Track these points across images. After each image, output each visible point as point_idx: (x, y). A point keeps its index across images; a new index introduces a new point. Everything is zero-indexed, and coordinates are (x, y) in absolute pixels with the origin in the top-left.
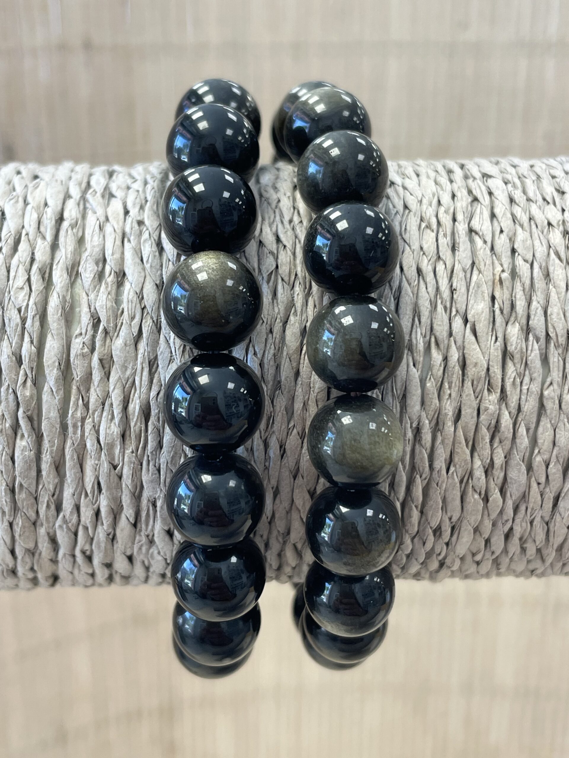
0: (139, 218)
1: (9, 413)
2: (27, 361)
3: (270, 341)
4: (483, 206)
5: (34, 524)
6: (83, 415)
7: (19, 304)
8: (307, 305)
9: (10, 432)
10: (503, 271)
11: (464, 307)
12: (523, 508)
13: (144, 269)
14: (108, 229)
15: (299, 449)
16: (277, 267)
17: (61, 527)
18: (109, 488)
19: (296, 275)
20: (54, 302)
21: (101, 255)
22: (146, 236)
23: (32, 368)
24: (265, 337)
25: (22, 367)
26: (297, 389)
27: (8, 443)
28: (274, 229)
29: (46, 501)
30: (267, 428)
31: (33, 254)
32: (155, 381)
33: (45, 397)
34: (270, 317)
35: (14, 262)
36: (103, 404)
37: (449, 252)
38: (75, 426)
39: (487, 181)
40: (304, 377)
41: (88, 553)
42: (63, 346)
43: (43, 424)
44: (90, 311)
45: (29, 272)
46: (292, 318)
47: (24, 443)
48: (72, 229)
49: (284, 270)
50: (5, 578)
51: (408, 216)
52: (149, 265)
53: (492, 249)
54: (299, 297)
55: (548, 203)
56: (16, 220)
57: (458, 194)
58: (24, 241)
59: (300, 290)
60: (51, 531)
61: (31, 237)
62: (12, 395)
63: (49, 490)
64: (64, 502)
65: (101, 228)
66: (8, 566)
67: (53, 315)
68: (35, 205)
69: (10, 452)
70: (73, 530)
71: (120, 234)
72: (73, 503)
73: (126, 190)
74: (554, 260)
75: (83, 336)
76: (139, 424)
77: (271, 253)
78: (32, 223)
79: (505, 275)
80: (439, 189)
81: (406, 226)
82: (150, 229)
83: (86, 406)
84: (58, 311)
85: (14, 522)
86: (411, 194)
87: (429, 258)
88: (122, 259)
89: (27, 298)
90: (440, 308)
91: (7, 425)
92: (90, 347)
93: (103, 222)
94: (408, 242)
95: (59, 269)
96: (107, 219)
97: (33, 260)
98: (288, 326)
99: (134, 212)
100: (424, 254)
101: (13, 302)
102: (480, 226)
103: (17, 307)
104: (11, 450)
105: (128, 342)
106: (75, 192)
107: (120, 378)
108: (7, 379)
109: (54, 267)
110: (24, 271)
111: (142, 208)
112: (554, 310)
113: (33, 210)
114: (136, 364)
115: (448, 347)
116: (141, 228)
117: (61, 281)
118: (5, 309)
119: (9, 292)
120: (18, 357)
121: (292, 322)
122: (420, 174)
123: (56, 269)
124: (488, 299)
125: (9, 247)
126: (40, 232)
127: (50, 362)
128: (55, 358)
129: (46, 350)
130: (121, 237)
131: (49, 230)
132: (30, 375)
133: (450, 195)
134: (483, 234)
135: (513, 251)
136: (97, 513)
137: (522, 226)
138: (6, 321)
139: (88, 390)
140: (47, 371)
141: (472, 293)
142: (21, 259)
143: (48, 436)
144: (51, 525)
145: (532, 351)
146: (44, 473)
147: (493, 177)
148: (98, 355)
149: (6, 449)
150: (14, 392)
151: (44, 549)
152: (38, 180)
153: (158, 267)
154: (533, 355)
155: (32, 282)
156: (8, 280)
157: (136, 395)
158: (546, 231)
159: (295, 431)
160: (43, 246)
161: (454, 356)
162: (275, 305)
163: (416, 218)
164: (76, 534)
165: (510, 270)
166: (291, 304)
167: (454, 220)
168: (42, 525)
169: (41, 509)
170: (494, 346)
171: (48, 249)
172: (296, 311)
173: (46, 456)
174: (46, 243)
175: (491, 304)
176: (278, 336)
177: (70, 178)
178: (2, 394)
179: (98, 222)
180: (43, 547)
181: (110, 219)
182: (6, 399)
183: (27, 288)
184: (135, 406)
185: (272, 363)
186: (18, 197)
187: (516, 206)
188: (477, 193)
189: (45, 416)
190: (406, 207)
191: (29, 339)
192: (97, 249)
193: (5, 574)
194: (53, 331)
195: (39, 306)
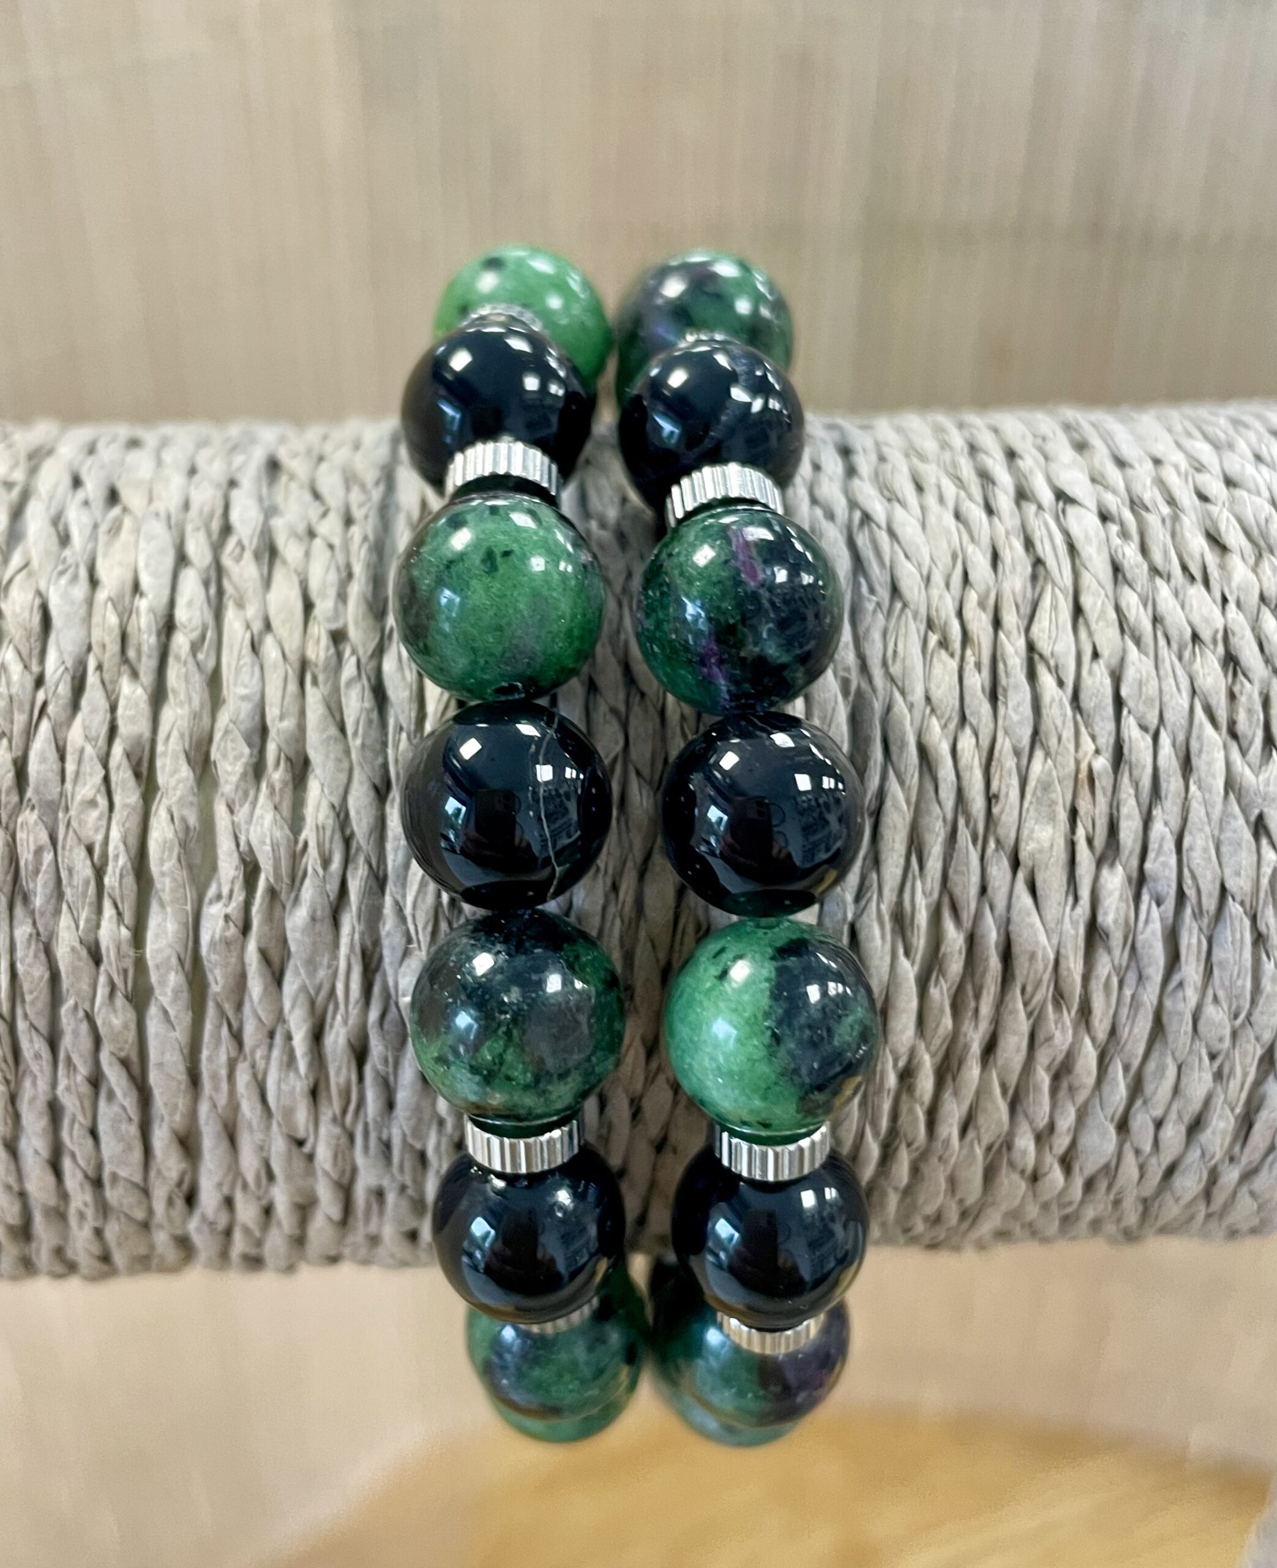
0: (334, 626)
1: (82, 1056)
2: (112, 957)
3: (612, 909)
4: (1057, 591)
5: (146, 1226)
6: (233, 1054)
7: (87, 837)
9: (85, 1089)
10: (1097, 752)
11: (1013, 835)
12: (1102, 1185)
13: (347, 752)
14: (270, 649)
16: (627, 745)
17: (199, 1230)
18: (289, 1178)
19: (666, 760)
20: (161, 832)
21: (257, 718)
22: (349, 669)
23: (125, 971)
24: (603, 898)
25: (102, 968)
27: (83, 1107)
28: (620, 651)
29: (165, 1194)
31: (113, 718)
32: (377, 989)
33: (154, 1025)
34: (611, 860)
35: (74, 735)
36: (271, 1035)
37: (986, 707)
38: (215, 1077)
39: (1064, 512)
42: (185, 925)
43: (151, 1073)
44: (238, 845)
45: (107, 762)
46: (657, 857)
47: (115, 1107)
48: (194, 655)
49: (641, 751)
51: (899, 617)
52: (358, 742)
53: (1076, 698)
55: (1193, 579)
56: (73, 630)
57: (1006, 555)
58: (93, 683)
60: (179, 1234)
61: (107, 677)
62: (85, 1022)
63: (171, 1178)
64: (202, 1194)
65: (255, 647)
67: (161, 858)
68: (113, 592)
69: (87, 1124)
70: (222, 1230)
71: (297, 665)
72: (220, 1197)
73: (306, 538)
74: (1201, 725)
75: (224, 900)
76: (344, 1071)
77: (613, 711)
78: (108, 641)
79: (1102, 764)
80: (965, 537)
81: (896, 644)
82: (361, 652)
83: (237, 1037)
84: (171, 851)
85: (104, 1229)
86: (907, 556)
87: (943, 722)
88: (302, 727)
89: (104, 823)
90: (964, 834)
91: (79, 1078)
92: (240, 924)
93: (261, 634)
94: (900, 684)
95: (169, 753)
96: (268, 626)
97: (113, 731)
99: (324, 606)
100: (933, 711)
101: (75, 832)
102: (1052, 642)
103: (85, 842)
104: (90, 1117)
105: (319, 913)
106: (198, 548)
107: (304, 988)
108: (71, 992)
109: (160, 748)
110: (95, 760)
111: (342, 597)
112: (1198, 842)
113: (109, 605)
114: (335, 956)
115: (978, 917)
116: (341, 647)
117: (175, 785)
118: (60, 846)
119: (67, 809)
120: (92, 948)
122: (925, 486)
123: (164, 754)
124: (1063, 816)
125: (61, 701)
126: (126, 661)
127: (159, 959)
128: (170, 950)
129: (150, 933)
130: (298, 671)
131: (143, 659)
132: (120, 985)
133: (989, 556)
134: (1057, 667)
135: (1119, 703)
136: (268, 1211)
137: (1138, 641)
138: (64, 874)
139: (239, 1006)
140: (154, 978)
141: (1031, 803)
142: (87, 730)
143: (162, 1094)
144: (179, 1226)
145: (1147, 921)
146: (158, 1153)
147: (1079, 504)
148: (258, 942)
149: (80, 1118)
152: (116, 511)
153: (378, 747)
154: (1149, 930)
155: (113, 785)
156: (63, 780)
157: (339, 1018)
158: (1187, 654)
161: (992, 936)
163: (918, 623)
165: (1110, 749)
167: (997, 623)
168: (160, 1225)
169: (157, 1205)
170: (1071, 917)
171: (145, 705)
173: (161, 1128)
174: (141, 689)
175: (1068, 826)
176: (628, 899)
177: (186, 506)
178: (64, 1019)
179: (248, 636)
181: (275, 624)
182: (74, 1029)
183: (102, 802)
184: (337, 1038)
186: (77, 566)
187: (1126, 588)
188: (1044, 549)
189: (155, 1059)
190: (895, 590)
191: (113, 912)
192: (246, 708)
194: (162, 895)
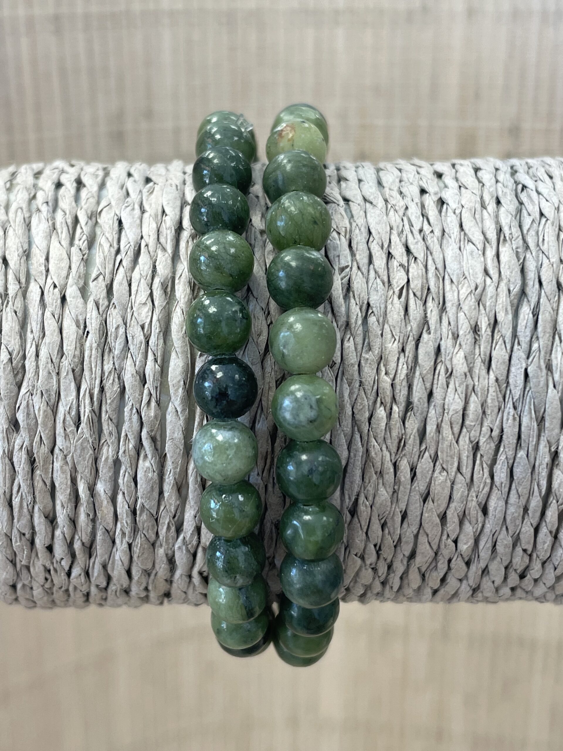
0: (262, 228)
1: (133, 434)
2: (151, 380)
3: (402, 360)
5: (153, 545)
7: (142, 321)
8: (441, 322)
9: (133, 453)
15: (430, 472)
16: (408, 281)
17: (179, 548)
19: (429, 289)
20: (177, 318)
22: (269, 247)
23: (157, 388)
24: (397, 356)
25: (146, 386)
26: (430, 410)
27: (131, 464)
28: (403, 240)
29: (166, 523)
30: (398, 450)
31: (154, 267)
33: (170, 417)
34: (402, 335)
35: (136, 275)
40: (438, 398)
41: (205, 574)
42: (188, 364)
43: (167, 445)
45: (151, 286)
46: (425, 335)
47: (147, 464)
48: (193, 240)
49: (416, 284)
50: (118, 598)
51: (545, 224)
54: (433, 313)
56: (134, 230)
58: (144, 252)
59: (434, 306)
60: (170, 552)
61: (151, 249)
62: (136, 415)
63: (171, 512)
64: (185, 523)
66: (122, 586)
67: (178, 332)
68: (153, 214)
69: (132, 473)
70: (192, 552)
72: (194, 525)
76: (265, 445)
77: (401, 265)
78: (151, 234)
84: (182, 328)
85: (133, 544)
86: (547, 201)
89: (150, 314)
91: (131, 446)
94: (547, 254)
95: (182, 283)
97: (154, 273)
98: (420, 345)
99: (255, 220)
101: (136, 318)
103: (141, 323)
104: (134, 470)
105: (255, 361)
108: (131, 399)
109: (177, 281)
110: (146, 285)
111: (264, 216)
113: (151, 218)
117: (185, 296)
118: (128, 325)
119: (132, 308)
120: (142, 376)
121: (425, 340)
123: (179, 283)
125: (129, 259)
126: (160, 243)
127: (174, 382)
128: (179, 378)
129: (170, 369)
131: (169, 241)
132: (154, 395)
138: (130, 338)
140: (172, 391)
142: (142, 272)
143: (172, 457)
144: (171, 546)
146: (166, 495)
149: (129, 470)
150: (139, 412)
151: (161, 570)
152: (151, 184)
155: (154, 297)
156: (130, 295)
157: (263, 416)
159: (427, 454)
160: (164, 259)
162: (407, 321)
164: (195, 555)
166: (425, 322)
168: (161, 545)
169: (161, 530)
171: (169, 261)
172: (429, 328)
173: (169, 478)
174: (167, 255)
176: (410, 355)
178: (126, 414)
180: (160, 568)
182: (130, 419)
183: (149, 303)
185: (405, 383)
186: (134, 204)
189: (170, 436)
190: (542, 214)
191: (153, 358)
193: (118, 593)
194: (177, 349)
195: (162, 323)
